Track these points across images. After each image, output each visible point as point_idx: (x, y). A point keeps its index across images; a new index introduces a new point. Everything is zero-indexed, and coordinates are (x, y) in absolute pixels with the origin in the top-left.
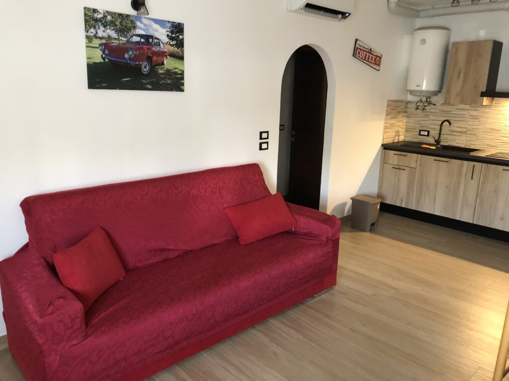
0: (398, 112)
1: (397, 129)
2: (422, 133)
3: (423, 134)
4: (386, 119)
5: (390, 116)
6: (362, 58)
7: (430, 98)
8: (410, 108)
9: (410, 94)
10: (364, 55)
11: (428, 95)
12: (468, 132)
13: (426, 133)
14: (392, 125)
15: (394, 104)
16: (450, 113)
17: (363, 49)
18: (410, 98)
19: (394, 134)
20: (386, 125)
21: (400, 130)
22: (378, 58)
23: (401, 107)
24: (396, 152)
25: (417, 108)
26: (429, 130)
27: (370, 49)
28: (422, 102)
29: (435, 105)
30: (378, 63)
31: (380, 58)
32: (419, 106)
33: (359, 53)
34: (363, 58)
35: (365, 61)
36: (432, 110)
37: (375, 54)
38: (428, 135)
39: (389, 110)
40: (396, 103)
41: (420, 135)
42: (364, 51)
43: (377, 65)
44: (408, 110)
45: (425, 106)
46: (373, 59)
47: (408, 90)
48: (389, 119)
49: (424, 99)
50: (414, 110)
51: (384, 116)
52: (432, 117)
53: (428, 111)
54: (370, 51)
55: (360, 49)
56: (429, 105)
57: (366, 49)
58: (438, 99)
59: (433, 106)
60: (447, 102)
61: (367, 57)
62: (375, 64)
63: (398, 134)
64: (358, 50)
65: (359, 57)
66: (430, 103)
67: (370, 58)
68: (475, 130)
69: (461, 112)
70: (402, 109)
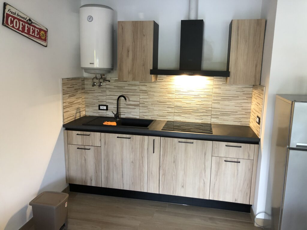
0: (75, 89)
1: (77, 106)
2: (101, 107)
3: (103, 108)
4: (63, 99)
5: (68, 95)
6: (18, 29)
7: (104, 75)
8: (87, 85)
9: (85, 72)
10: (21, 26)
11: (102, 72)
12: (141, 105)
13: (105, 108)
14: (71, 103)
15: (70, 82)
16: (124, 88)
17: (19, 17)
18: (85, 75)
19: (74, 112)
20: (65, 104)
21: (80, 106)
22: (42, 32)
23: (78, 84)
24: (79, 132)
25: (94, 85)
26: (107, 104)
27: (30, 20)
28: (97, 79)
29: (109, 81)
30: (43, 38)
31: (46, 32)
32: (95, 82)
33: (12, 22)
34: (20, 29)
35: (23, 34)
36: (108, 86)
37: (37, 26)
38: (107, 109)
39: (66, 89)
40: (73, 81)
41: (99, 109)
42: (19, 20)
43: (43, 40)
44: (85, 86)
45: (101, 83)
46: (36, 33)
47: (83, 68)
48: (67, 98)
49: (99, 76)
50: (91, 86)
51: (61, 95)
52: (108, 93)
53: (104, 87)
54: (30, 22)
55: (12, 17)
56: (104, 82)
57: (24, 18)
58: (112, 77)
59: (108, 83)
60: (120, 79)
61: (26, 28)
62: (40, 38)
63: (78, 111)
64: (10, 18)
65: (13, 27)
66: (105, 80)
67: (31, 31)
68: (146, 103)
69: (133, 88)
70: (79, 86)
